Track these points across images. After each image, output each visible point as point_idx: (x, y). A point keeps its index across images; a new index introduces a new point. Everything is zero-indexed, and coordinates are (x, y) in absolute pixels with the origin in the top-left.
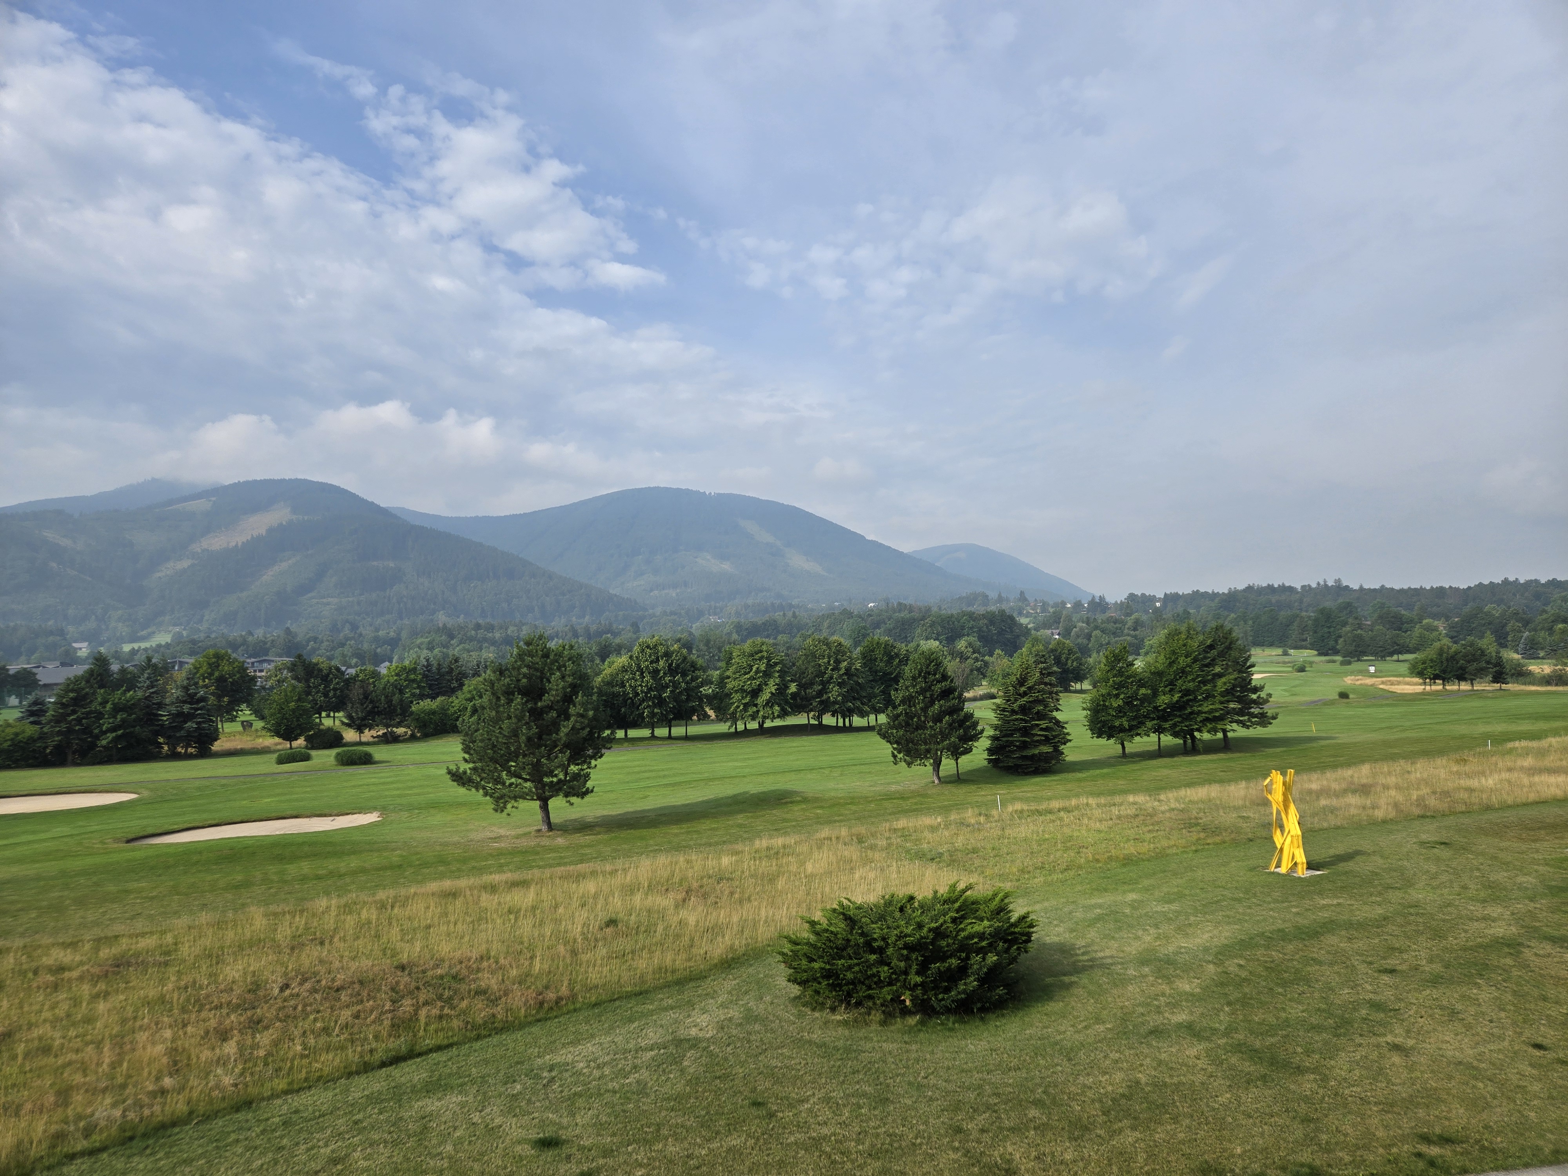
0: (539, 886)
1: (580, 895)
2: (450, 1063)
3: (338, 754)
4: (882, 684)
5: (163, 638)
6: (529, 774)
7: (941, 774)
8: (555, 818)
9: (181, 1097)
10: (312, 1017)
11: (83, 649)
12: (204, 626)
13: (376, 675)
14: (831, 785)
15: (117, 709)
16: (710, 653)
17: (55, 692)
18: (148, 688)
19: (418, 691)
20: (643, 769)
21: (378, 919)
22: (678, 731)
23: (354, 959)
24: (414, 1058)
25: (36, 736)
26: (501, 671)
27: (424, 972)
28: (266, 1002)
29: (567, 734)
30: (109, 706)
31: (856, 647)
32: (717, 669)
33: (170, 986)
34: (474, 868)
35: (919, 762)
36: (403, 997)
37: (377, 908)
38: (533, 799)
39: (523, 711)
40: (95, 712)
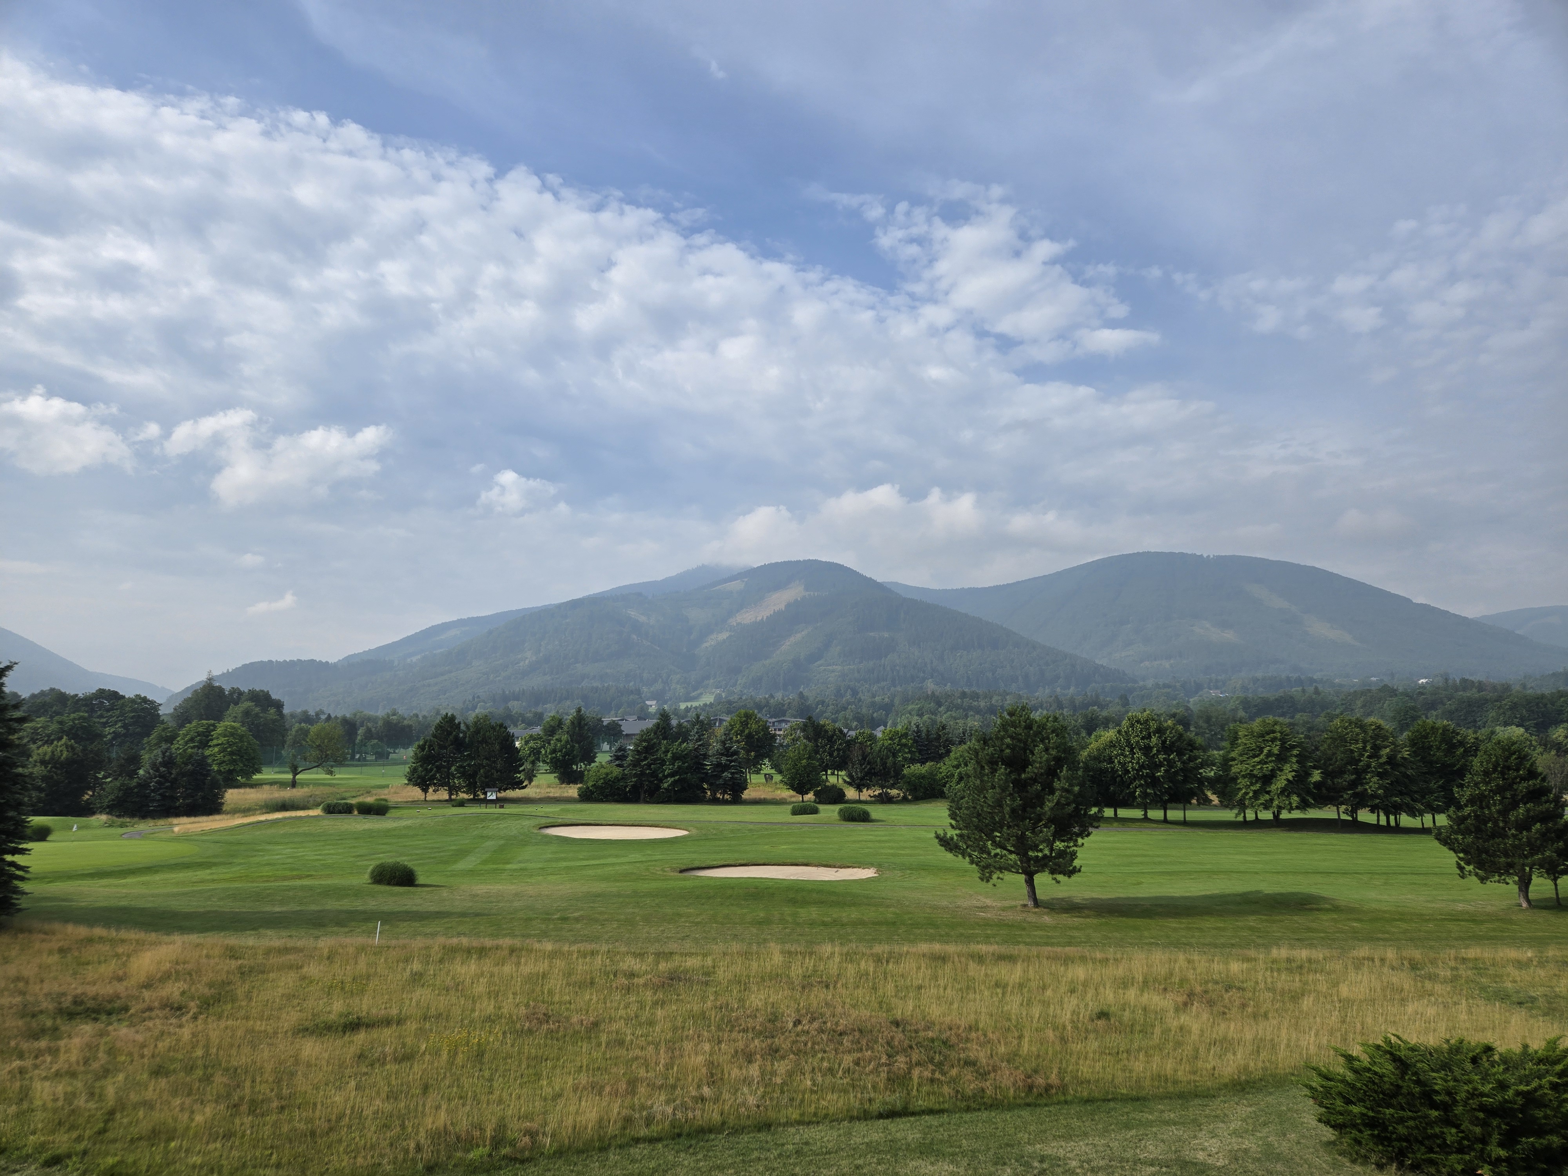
0: (1026, 964)
1: (1069, 979)
2: (941, 1129)
3: (841, 810)
4: (1441, 777)
5: (708, 699)
6: (1013, 846)
7: (1531, 896)
8: (1040, 894)
9: (715, 1107)
10: (820, 1055)
11: (653, 706)
12: (737, 689)
13: (872, 738)
14: (1372, 894)
15: (675, 757)
16: (1211, 730)
17: (633, 741)
18: (697, 740)
19: (909, 756)
20: (1135, 852)
21: (875, 972)
22: (1174, 814)
23: (854, 1006)
24: (908, 1116)
25: (620, 777)
26: (985, 741)
27: (916, 1031)
28: (783, 1034)
29: (1052, 809)
30: (669, 755)
31: (1402, 731)
32: (1219, 749)
33: (709, 1004)
34: (962, 935)
35: (1497, 878)
36: (897, 1053)
37: (874, 961)
38: (1018, 873)
39: (1006, 781)
40: (660, 759)
